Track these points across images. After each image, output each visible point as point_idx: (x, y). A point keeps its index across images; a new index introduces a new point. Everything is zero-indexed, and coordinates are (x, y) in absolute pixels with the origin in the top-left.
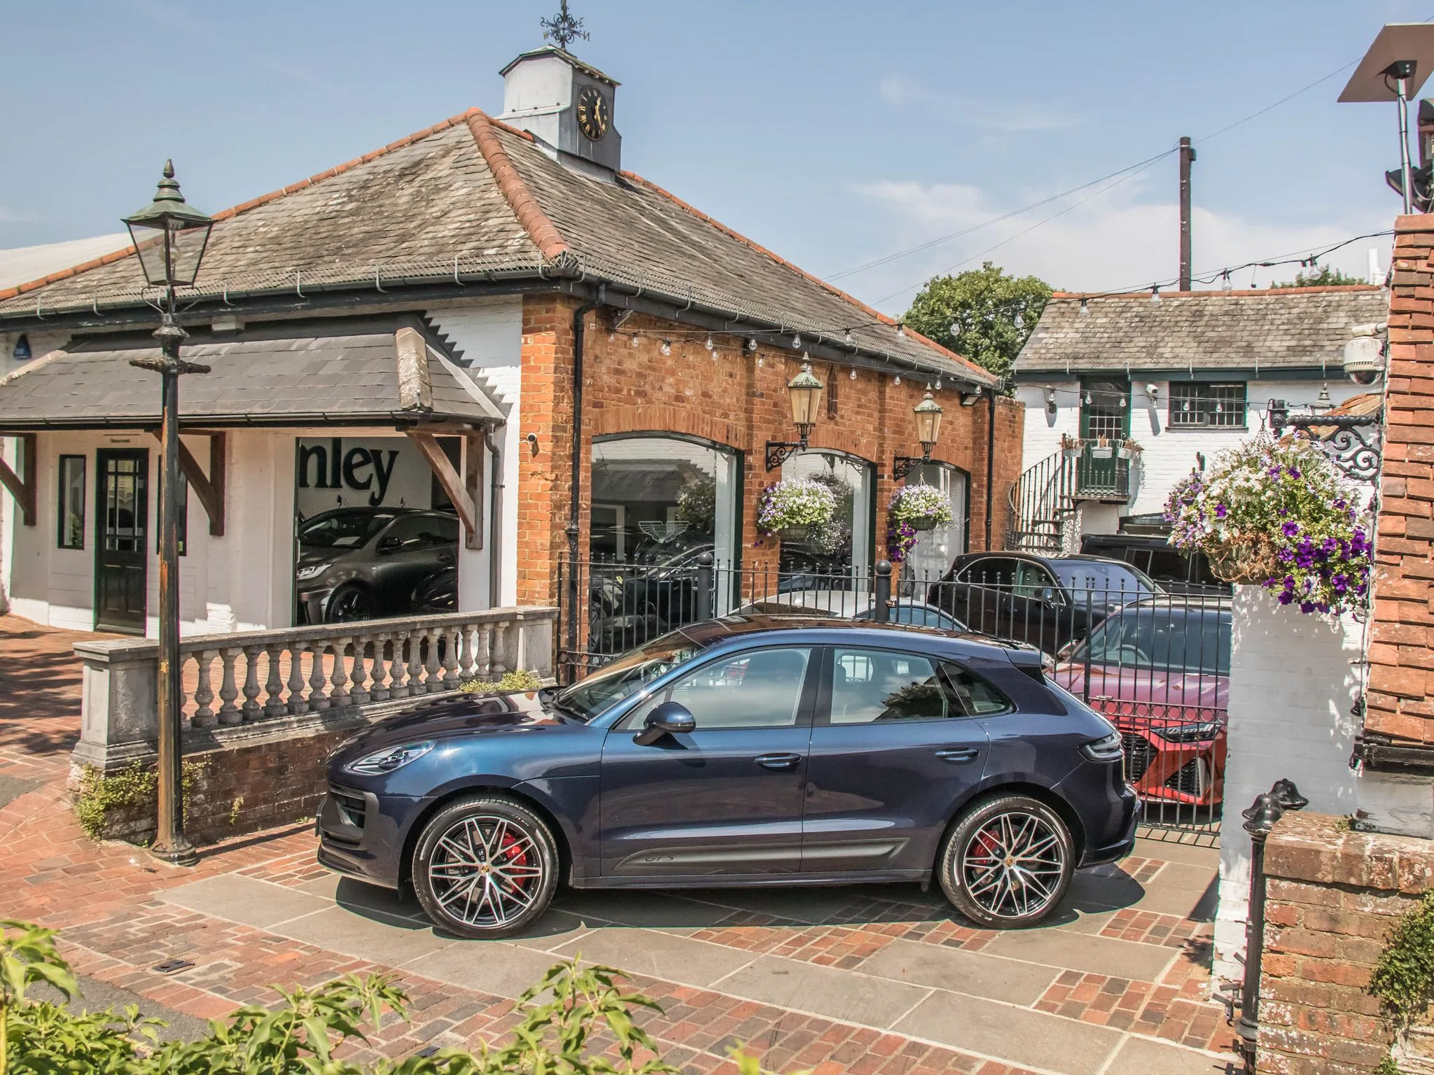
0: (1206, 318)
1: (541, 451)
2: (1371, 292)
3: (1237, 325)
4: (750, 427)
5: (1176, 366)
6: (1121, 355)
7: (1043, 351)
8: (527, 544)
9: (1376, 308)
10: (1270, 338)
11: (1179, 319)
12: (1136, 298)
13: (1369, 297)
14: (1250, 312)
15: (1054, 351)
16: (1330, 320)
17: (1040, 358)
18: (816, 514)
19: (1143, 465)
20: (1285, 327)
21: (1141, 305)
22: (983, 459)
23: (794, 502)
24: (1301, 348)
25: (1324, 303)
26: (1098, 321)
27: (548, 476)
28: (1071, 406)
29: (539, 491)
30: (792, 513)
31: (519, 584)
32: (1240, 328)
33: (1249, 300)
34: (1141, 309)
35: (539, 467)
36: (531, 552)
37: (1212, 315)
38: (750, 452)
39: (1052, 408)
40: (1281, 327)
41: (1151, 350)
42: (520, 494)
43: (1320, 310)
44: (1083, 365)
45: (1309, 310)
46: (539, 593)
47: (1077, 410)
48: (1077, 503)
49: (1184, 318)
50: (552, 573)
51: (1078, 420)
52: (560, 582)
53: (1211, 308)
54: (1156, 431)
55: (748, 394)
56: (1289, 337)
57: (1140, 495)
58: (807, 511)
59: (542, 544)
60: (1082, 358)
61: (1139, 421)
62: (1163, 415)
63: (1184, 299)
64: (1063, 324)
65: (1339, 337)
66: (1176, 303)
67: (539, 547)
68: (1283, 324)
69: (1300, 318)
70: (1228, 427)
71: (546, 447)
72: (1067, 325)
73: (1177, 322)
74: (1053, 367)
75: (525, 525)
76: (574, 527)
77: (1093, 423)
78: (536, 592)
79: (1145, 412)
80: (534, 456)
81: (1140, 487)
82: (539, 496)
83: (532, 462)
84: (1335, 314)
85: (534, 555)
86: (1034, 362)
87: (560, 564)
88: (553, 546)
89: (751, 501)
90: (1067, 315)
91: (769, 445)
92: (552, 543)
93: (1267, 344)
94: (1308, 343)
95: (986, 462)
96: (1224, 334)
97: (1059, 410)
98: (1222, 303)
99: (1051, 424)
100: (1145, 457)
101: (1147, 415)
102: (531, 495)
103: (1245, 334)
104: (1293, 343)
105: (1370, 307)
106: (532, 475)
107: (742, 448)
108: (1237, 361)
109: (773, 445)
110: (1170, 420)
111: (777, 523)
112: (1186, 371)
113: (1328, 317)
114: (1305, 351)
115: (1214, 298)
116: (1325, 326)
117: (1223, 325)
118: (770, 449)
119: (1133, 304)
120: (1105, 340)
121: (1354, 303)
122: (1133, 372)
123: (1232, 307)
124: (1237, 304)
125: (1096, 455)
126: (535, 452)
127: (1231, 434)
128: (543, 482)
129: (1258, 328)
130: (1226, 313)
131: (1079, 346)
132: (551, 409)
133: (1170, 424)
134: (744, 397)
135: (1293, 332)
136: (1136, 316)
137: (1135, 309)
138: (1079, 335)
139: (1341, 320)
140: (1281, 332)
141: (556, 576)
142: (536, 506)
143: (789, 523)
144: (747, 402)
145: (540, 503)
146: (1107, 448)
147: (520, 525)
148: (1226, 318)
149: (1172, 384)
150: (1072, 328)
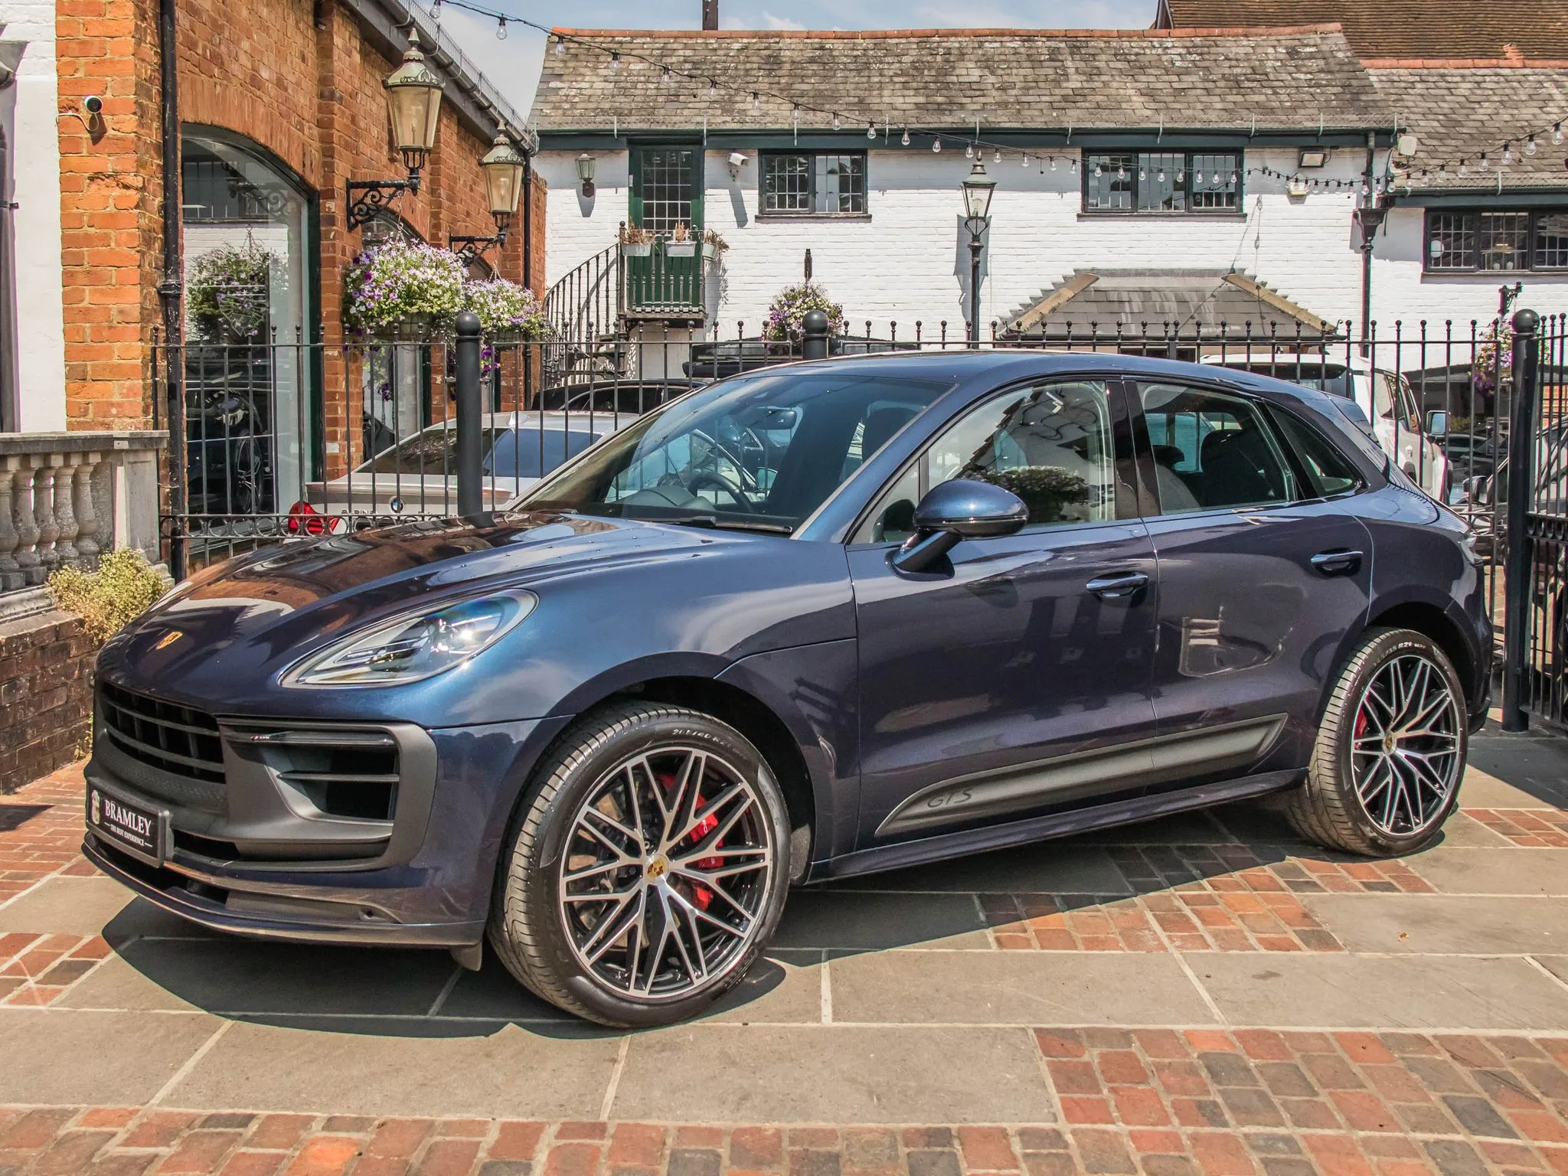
0: (787, 66)
1: (110, 132)
2: (998, 39)
3: (834, 76)
4: (328, 152)
5: (770, 126)
6: (686, 112)
7: (567, 106)
8: (85, 314)
9: (1012, 58)
10: (886, 93)
11: (748, 66)
12: (675, 38)
13: (998, 45)
14: (845, 59)
15: (582, 105)
16: (958, 72)
17: (564, 115)
18: (448, 295)
19: (725, 271)
20: (902, 79)
21: (686, 47)
22: (517, 258)
23: (414, 277)
24: (936, 107)
25: (941, 51)
26: (632, 67)
27: (130, 179)
28: (616, 186)
29: (111, 209)
30: (410, 296)
31: (69, 394)
32: (839, 80)
33: (838, 45)
34: (689, 53)
35: (109, 165)
36: (97, 330)
37: (793, 62)
38: (330, 195)
39: (588, 189)
40: (896, 79)
41: (727, 106)
42: (65, 217)
43: (939, 58)
44: (635, 124)
45: (925, 59)
46: (119, 405)
47: (624, 192)
48: (632, 323)
49: (755, 66)
50: (145, 365)
51: (627, 206)
52: (155, 384)
53: (788, 53)
54: (742, 221)
55: (322, 96)
56: (912, 93)
57: (720, 314)
58: (434, 292)
59: (121, 312)
60: (630, 114)
61: (717, 209)
62: (751, 199)
63: (745, 41)
64: (582, 70)
65: (978, 93)
66: (736, 46)
67: (116, 318)
68: (897, 75)
69: (916, 68)
70: (842, 214)
71: (122, 123)
72: (588, 72)
73: (747, 70)
74: (591, 127)
75: (82, 279)
76: (172, 281)
77: (648, 211)
78: (112, 405)
79: (724, 194)
80: (96, 140)
81: (721, 302)
82: (111, 220)
83: (90, 154)
84: (961, 64)
85: (105, 333)
86: (557, 119)
87: (154, 350)
88: (145, 318)
89: (332, 278)
90: (582, 57)
91: (351, 186)
92: (142, 308)
93: (886, 100)
94: (940, 99)
95: (521, 262)
96: (822, 87)
97: (599, 192)
98: (801, 46)
99: (587, 212)
100: (727, 258)
101: (729, 198)
102: (92, 216)
103: (848, 87)
104: (921, 100)
105: (1004, 57)
106: (92, 179)
107: (318, 187)
108: (851, 121)
109: (357, 185)
110: (761, 204)
111: (381, 312)
112: (789, 133)
113: (954, 68)
114: (940, 109)
115: (788, 41)
116: (955, 79)
117: (815, 75)
118: (352, 191)
119: (675, 46)
120: (654, 92)
121: (980, 52)
122: (712, 133)
123: (818, 53)
124: (822, 48)
125: (673, 252)
126: (97, 132)
127: (848, 225)
128: (118, 192)
129: (864, 80)
130: (812, 61)
131: (617, 99)
132: (131, 49)
133: (761, 211)
134: (316, 101)
135: (915, 85)
136: (685, 62)
137: (681, 53)
138: (612, 85)
139: (971, 72)
140: (898, 86)
141: (149, 374)
142: (105, 240)
143: (404, 313)
144: (320, 109)
145: (112, 233)
146: (688, 242)
147: (68, 278)
148: (815, 67)
149: (762, 152)
150: (597, 75)
